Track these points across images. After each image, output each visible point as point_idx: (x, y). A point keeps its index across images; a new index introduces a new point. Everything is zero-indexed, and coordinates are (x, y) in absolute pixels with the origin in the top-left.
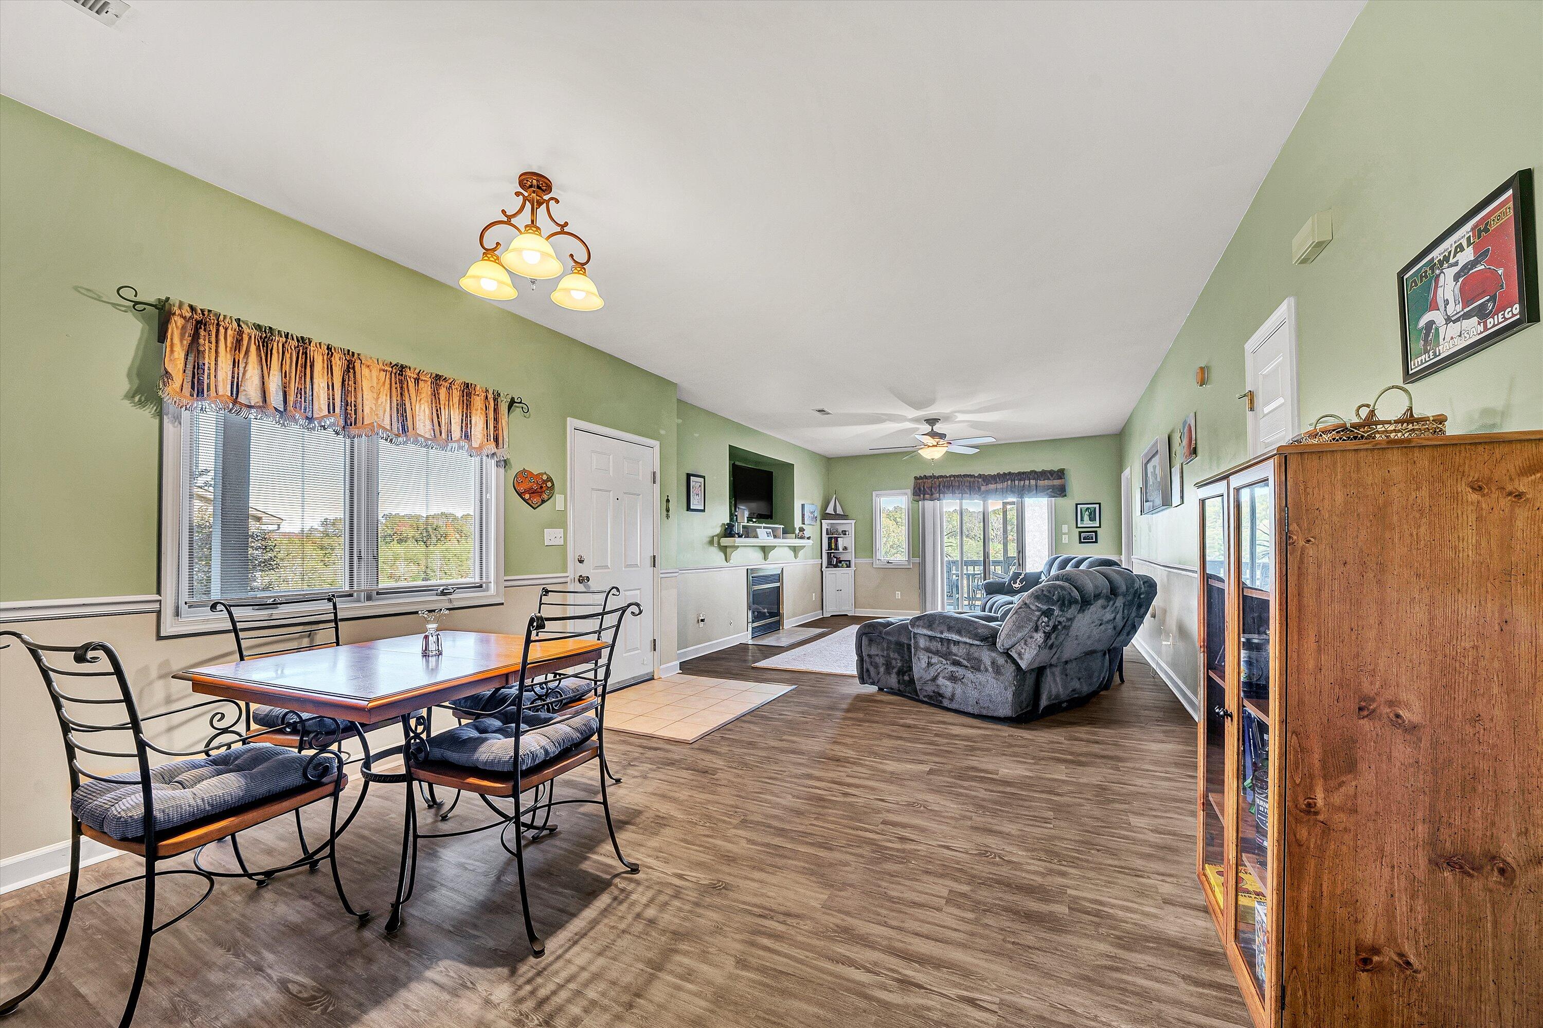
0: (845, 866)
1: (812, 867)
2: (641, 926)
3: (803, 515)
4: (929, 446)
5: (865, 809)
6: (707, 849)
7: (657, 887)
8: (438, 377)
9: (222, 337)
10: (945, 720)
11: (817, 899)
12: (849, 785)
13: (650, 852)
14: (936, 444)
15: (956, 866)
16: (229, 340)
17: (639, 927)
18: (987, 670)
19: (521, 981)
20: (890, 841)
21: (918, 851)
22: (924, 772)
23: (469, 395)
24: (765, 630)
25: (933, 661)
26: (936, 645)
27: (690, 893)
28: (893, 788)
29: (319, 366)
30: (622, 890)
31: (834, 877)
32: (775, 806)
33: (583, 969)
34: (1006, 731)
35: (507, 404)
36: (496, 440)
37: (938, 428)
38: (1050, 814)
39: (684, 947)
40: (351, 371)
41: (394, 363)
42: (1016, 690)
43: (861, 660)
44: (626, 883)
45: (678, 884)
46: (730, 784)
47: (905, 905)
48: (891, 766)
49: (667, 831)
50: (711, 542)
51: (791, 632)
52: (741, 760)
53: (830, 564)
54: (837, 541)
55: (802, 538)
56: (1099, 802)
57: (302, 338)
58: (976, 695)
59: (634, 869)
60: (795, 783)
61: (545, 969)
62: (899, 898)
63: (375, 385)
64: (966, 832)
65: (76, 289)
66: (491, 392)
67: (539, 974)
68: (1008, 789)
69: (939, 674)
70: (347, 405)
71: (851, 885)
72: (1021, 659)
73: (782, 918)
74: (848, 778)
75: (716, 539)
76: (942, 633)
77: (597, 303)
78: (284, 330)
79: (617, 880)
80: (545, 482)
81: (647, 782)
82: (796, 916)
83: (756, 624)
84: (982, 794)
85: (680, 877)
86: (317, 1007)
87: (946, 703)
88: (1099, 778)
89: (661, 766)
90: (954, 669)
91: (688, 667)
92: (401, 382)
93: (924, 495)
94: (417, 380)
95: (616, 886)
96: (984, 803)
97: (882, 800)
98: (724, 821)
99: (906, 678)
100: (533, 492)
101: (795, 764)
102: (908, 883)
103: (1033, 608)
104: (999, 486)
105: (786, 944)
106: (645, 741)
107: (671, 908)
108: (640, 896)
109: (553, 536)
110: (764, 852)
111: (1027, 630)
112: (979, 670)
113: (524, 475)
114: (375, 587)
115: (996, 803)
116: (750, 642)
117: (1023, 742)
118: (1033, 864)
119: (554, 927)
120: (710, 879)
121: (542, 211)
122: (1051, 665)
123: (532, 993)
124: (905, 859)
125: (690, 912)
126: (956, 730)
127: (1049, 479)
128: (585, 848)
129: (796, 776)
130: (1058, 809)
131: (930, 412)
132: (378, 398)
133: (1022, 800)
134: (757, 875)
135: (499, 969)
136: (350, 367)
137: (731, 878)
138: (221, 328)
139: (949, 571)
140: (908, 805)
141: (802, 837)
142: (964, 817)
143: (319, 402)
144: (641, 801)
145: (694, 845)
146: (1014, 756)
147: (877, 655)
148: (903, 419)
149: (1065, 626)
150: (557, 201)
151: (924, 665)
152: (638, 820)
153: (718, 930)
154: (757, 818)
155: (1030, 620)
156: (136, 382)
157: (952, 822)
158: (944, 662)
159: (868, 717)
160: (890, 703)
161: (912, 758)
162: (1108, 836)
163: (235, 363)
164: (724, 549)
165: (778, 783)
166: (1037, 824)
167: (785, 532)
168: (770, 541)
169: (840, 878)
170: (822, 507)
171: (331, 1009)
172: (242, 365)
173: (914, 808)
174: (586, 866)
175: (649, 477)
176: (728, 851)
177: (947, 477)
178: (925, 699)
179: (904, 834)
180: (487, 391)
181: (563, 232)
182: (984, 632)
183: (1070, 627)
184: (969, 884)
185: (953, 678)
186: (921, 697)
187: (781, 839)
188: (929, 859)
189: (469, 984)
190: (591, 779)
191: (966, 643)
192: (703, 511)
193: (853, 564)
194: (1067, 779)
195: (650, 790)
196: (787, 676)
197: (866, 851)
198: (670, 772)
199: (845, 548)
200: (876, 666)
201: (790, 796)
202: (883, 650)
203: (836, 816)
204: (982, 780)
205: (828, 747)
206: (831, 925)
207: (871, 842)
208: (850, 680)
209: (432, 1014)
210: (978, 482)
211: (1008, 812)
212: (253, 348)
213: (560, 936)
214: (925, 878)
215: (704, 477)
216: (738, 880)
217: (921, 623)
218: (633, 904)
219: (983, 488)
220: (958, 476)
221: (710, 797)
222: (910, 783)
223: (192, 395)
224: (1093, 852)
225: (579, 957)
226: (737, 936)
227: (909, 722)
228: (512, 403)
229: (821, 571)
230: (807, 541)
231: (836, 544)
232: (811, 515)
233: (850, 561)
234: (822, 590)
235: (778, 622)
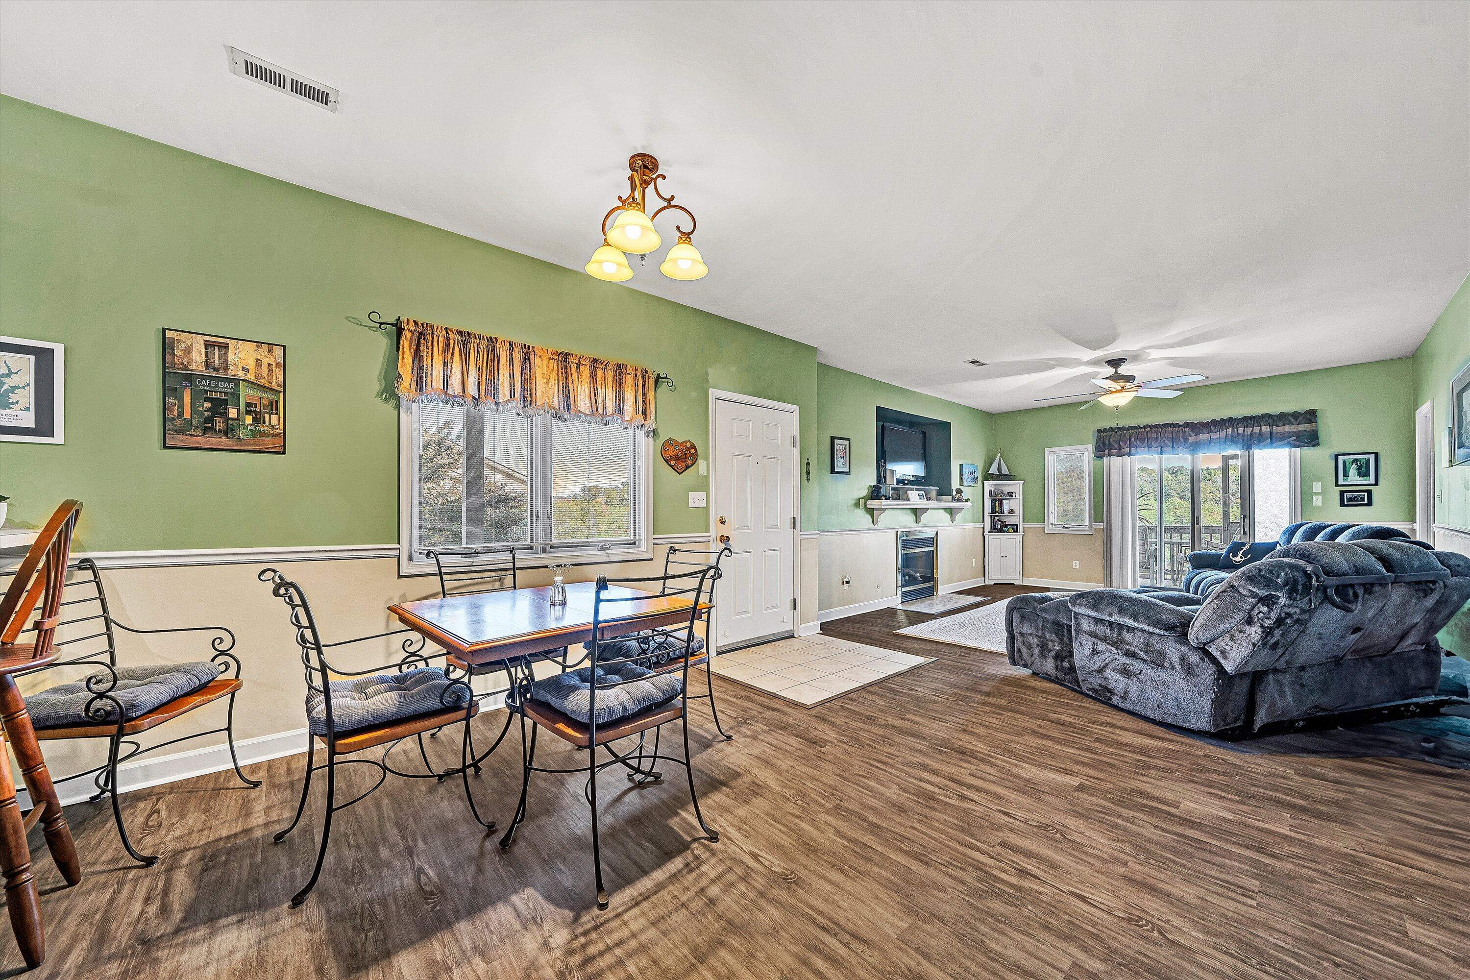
0: (939, 890)
1: (899, 882)
2: (701, 904)
3: (962, 476)
4: (1112, 392)
5: (982, 822)
6: (792, 830)
7: (729, 863)
8: (595, 361)
9: (435, 344)
10: (1115, 722)
11: (894, 925)
12: (970, 787)
13: (736, 822)
14: (1120, 388)
15: (1090, 929)
16: (441, 345)
17: (697, 905)
18: (1173, 668)
19: (580, 930)
20: (1005, 871)
21: (1040, 893)
22: (1071, 786)
23: (621, 374)
24: (917, 595)
25: (1099, 648)
26: (1101, 630)
27: (759, 879)
28: (1025, 800)
29: (503, 360)
30: (697, 858)
31: (921, 901)
32: (877, 795)
33: (634, 935)
34: (1202, 748)
35: (654, 380)
36: (644, 413)
37: (1123, 370)
38: (1255, 884)
39: (734, 942)
40: (527, 361)
41: (559, 352)
42: (1216, 698)
43: (1011, 638)
44: (703, 850)
45: (750, 865)
46: (836, 761)
47: (1006, 967)
48: (1029, 771)
49: (758, 802)
50: (857, 505)
51: (945, 598)
52: (854, 735)
53: (993, 529)
54: (1001, 503)
55: (959, 500)
56: (1348, 883)
57: (491, 338)
58: (1158, 697)
59: (714, 837)
60: (906, 773)
61: (602, 924)
62: (999, 955)
63: (545, 371)
64: (1115, 883)
65: (347, 318)
66: (640, 370)
67: (596, 928)
68: (1191, 833)
69: (1107, 664)
70: (524, 390)
71: (940, 919)
72: (1225, 658)
73: (846, 938)
74: (971, 778)
75: (862, 501)
76: (1111, 615)
77: (701, 271)
78: (478, 332)
79: (695, 845)
80: (689, 449)
81: (755, 743)
82: (863, 940)
83: (905, 589)
84: (1149, 832)
85: (755, 856)
86: (430, 903)
87: (1116, 701)
88: (1351, 844)
89: (773, 728)
90: (1127, 661)
91: (828, 628)
92: (566, 367)
93: (1110, 450)
94: (579, 365)
95: (693, 852)
96: (1150, 846)
97: (1007, 814)
98: (817, 803)
99: (1066, 664)
100: (678, 459)
101: (911, 749)
102: (1018, 936)
103: (1245, 592)
104: (1215, 436)
105: (843, 974)
106: (767, 700)
107: (735, 892)
108: (711, 869)
109: (696, 499)
110: (850, 849)
111: (1235, 622)
112: (1162, 666)
113: (670, 443)
114: (549, 542)
115: (1165, 847)
116: (900, 607)
117: (1226, 768)
118: (1214, 957)
119: (625, 880)
120: (784, 868)
121: (650, 189)
122: (1276, 671)
123: (584, 947)
124: (1019, 900)
125: (753, 901)
126: (1128, 738)
127: (1291, 424)
128: (679, 803)
129: (909, 765)
130: (1269, 877)
131: (1113, 351)
132: (548, 383)
133: (1210, 852)
134: (834, 876)
135: (567, 912)
136: (526, 359)
137: (806, 872)
138: (435, 336)
139: (1144, 538)
140: (1039, 827)
141: (896, 840)
142: (1116, 860)
143: (503, 390)
144: (744, 763)
145: (779, 823)
146: (1208, 786)
147: (1031, 634)
148: (1078, 363)
149: (1298, 619)
150: (664, 177)
151: (1088, 652)
152: (734, 783)
153: (773, 933)
154: (854, 806)
155: (1239, 609)
156: (383, 383)
157: (1097, 863)
158: (1114, 651)
159: (1013, 705)
160: (1045, 692)
161: (1058, 765)
162: (1358, 944)
163: (445, 364)
164: (871, 512)
165: (888, 769)
166: (1230, 894)
167: (939, 494)
168: (923, 503)
169: (929, 905)
170: (984, 467)
171: (438, 908)
172: (449, 365)
173: (1047, 834)
174: (674, 823)
175: (789, 441)
176: (812, 839)
177: (1140, 428)
178: (1090, 693)
179: (1026, 866)
180: (636, 370)
181: (670, 206)
182: (1172, 619)
183: (1305, 622)
184: (1104, 961)
185: (1126, 672)
186: (1084, 689)
187: (872, 838)
188: (1053, 908)
189: (539, 919)
190: (706, 731)
191: (1143, 631)
192: (849, 473)
193: (1020, 528)
194: (1292, 834)
195: (756, 752)
196: (929, 647)
197: (969, 877)
198: (780, 737)
199: (1012, 511)
200: (1029, 647)
201: (896, 787)
202: (1037, 629)
203: (944, 822)
204: (1153, 812)
205: (955, 735)
206: (903, 966)
207: (979, 867)
208: (1001, 659)
209: (502, 940)
210: (1184, 432)
211: (1184, 866)
212: (457, 350)
213: (627, 892)
214: (1042, 935)
215: (849, 440)
216: (813, 877)
217: (1084, 601)
218: (701, 876)
219: (1191, 439)
220: (1155, 426)
221: (810, 771)
222: (1048, 798)
223: (416, 391)
224: (1326, 964)
225: (636, 921)
226: (791, 947)
227: (1064, 718)
228: (658, 378)
229: (983, 535)
230: (966, 503)
231: (1001, 507)
232: (970, 476)
233: (1017, 525)
234: (984, 556)
235: (932, 587)
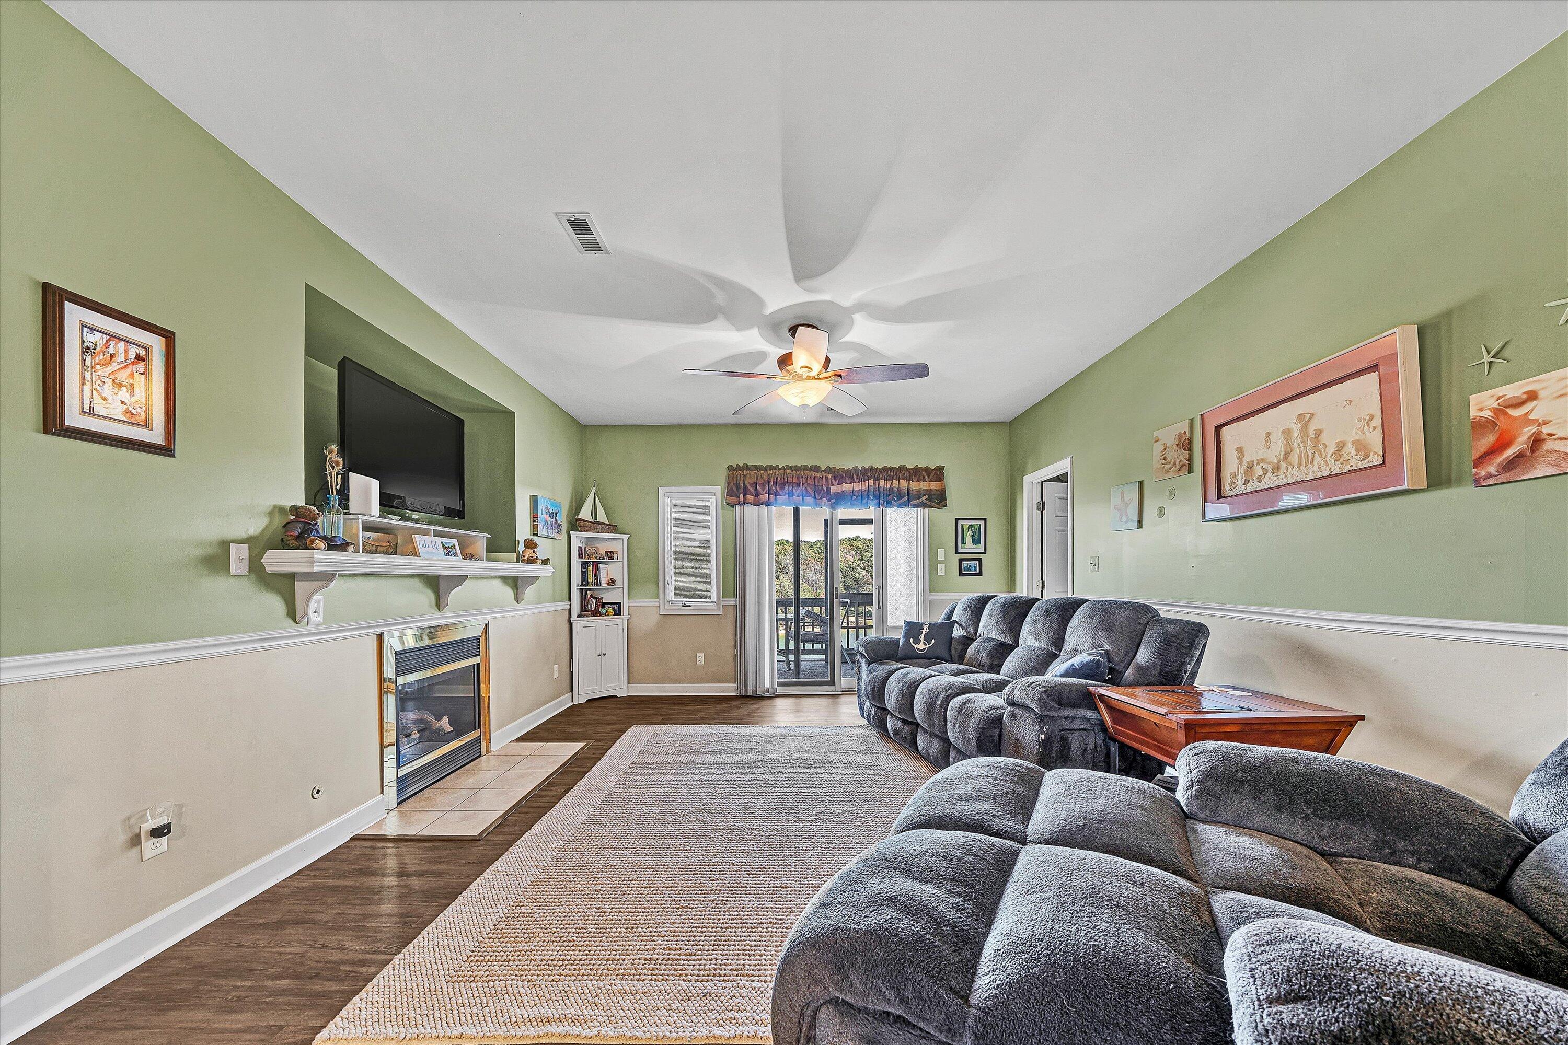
3: (534, 518)
50: (224, 560)
53: (584, 611)
54: (597, 569)
55: (531, 561)
75: (243, 551)
83: (408, 770)
93: (744, 497)
116: (392, 827)
127: (924, 480)
164: (281, 583)
167: (493, 548)
168: (455, 566)
170: (571, 508)
177: (780, 469)
193: (625, 609)
199: (612, 582)
219: (832, 491)
220: (797, 468)
229: (569, 621)
230: (544, 567)
231: (596, 575)
232: (549, 519)
233: (619, 604)
234: (571, 657)
235: (478, 741)
